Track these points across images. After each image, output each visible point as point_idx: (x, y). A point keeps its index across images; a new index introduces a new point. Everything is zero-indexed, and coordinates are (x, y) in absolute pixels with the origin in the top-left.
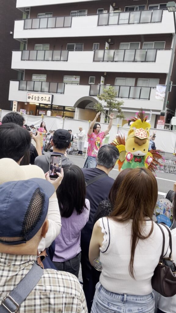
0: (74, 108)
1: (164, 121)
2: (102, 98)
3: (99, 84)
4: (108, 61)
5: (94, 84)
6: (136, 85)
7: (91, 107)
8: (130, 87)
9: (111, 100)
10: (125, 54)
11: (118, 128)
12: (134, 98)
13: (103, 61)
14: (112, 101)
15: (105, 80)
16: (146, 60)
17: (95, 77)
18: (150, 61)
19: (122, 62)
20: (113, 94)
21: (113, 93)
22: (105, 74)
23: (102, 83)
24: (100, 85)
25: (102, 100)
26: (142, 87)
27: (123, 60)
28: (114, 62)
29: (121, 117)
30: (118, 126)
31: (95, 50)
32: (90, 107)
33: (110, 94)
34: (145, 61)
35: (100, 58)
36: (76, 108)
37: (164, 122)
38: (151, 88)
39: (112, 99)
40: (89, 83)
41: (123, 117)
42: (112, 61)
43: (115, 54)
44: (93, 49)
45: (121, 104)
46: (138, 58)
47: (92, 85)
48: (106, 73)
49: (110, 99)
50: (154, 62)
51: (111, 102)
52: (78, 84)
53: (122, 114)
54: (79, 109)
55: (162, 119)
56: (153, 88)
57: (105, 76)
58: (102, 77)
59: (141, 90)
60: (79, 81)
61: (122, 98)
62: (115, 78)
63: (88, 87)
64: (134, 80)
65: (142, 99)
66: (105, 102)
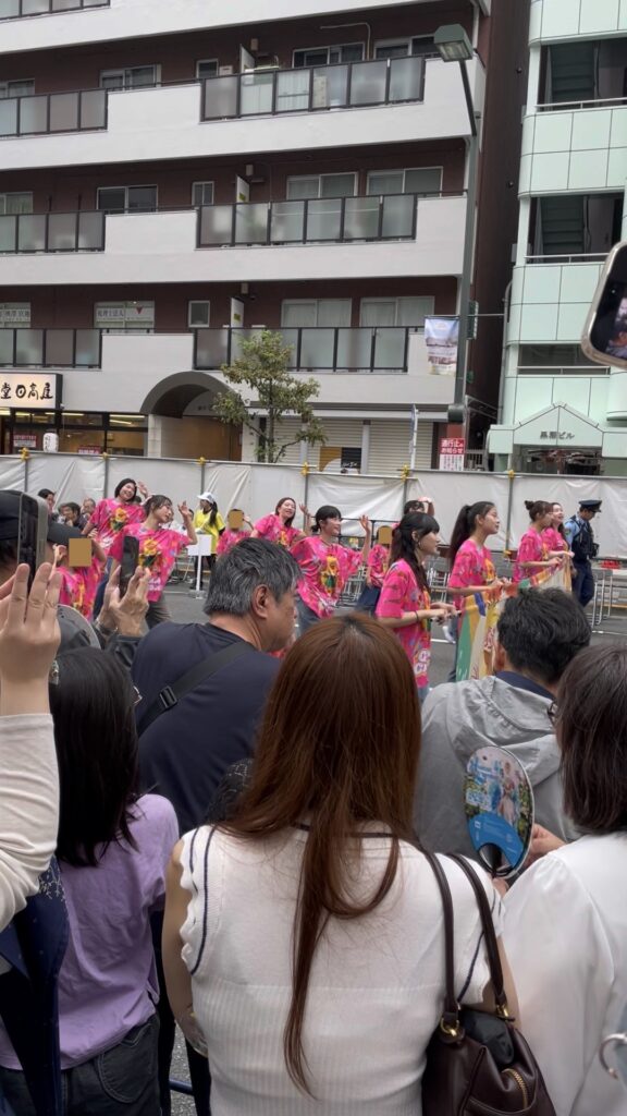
0: (142, 417)
1: (461, 442)
2: (239, 373)
3: (227, 326)
4: (249, 244)
5: (207, 326)
6: (355, 324)
7: (205, 408)
8: (337, 330)
9: (271, 380)
10: (309, 217)
11: (304, 478)
12: (353, 369)
13: (233, 244)
14: (275, 382)
15: (247, 311)
16: (384, 235)
17: (208, 302)
18: (397, 237)
19: (301, 244)
20: (279, 359)
21: (277, 354)
22: (245, 290)
23: (234, 323)
24: (230, 330)
25: (239, 382)
26: (376, 328)
27: (301, 238)
28: (271, 246)
29: (312, 438)
30: (304, 472)
31: (201, 207)
32: (200, 408)
33: (267, 359)
34: (381, 238)
35: (221, 236)
36: (151, 418)
37: (461, 445)
38: (407, 329)
39: (275, 378)
40: (191, 326)
41: (320, 438)
42: (264, 244)
43: (273, 218)
44: (193, 203)
45: (310, 392)
46: (354, 229)
47: (199, 332)
48: (246, 285)
49: (269, 376)
50: (410, 240)
51: (271, 387)
52: (148, 330)
54: (160, 418)
55: (456, 435)
56: (416, 331)
57: (245, 295)
58: (233, 301)
59: (374, 338)
60: (152, 319)
61: (310, 369)
62: (281, 300)
63: (188, 339)
64: (347, 305)
65: (383, 371)
66: (252, 387)
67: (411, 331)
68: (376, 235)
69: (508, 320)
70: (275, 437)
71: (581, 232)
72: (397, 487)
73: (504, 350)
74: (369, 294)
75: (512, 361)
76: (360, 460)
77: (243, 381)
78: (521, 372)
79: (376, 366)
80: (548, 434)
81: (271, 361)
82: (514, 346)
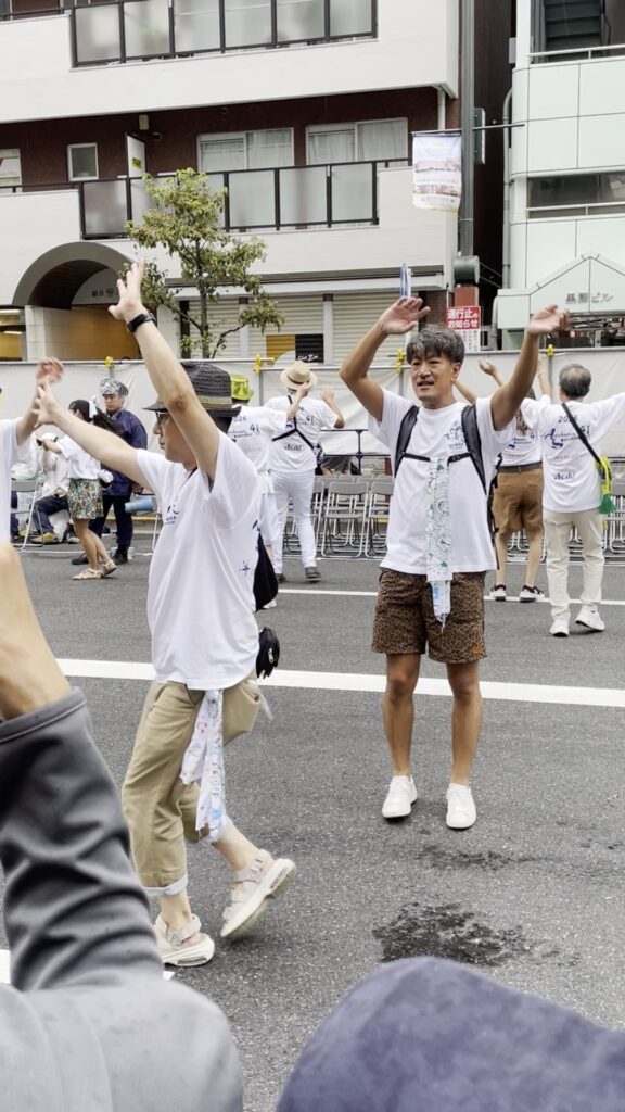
0: (16, 311)
1: (474, 310)
2: (152, 232)
3: (125, 177)
4: (145, 59)
5: (96, 178)
6: (300, 162)
7: (102, 293)
8: (277, 171)
9: (197, 239)
10: (226, 14)
11: (258, 377)
12: (301, 226)
13: (124, 59)
14: (204, 243)
15: (149, 153)
16: (332, 34)
17: (94, 145)
18: (351, 36)
19: (219, 54)
20: (206, 208)
21: (205, 203)
22: (144, 125)
23: (133, 171)
24: (128, 181)
25: (153, 245)
26: (331, 165)
27: (218, 45)
28: (177, 58)
29: (262, 320)
30: (257, 368)
31: (74, 10)
32: (95, 294)
33: (189, 210)
34: (329, 38)
35: (104, 50)
36: (28, 310)
37: (476, 315)
38: (374, 163)
39: (204, 235)
40: (72, 179)
41: (273, 319)
42: (166, 57)
43: (176, 20)
44: (62, 5)
45: (254, 256)
46: (289, 28)
47: (85, 186)
48: (146, 118)
49: (196, 233)
50: (369, 39)
51: (198, 250)
52: (14, 189)
53: (265, 305)
54: (41, 310)
55: (467, 302)
56: (387, 166)
57: (144, 131)
58: (130, 140)
59: (329, 180)
60: (19, 174)
61: (243, 229)
62: (196, 137)
63: (72, 196)
64: (289, 135)
65: (343, 226)
66: (172, 251)
67: (380, 166)
68: (322, 34)
69: (510, 146)
70: (209, 321)
71: (597, 19)
72: (392, 379)
73: (506, 187)
74: (317, 121)
75: (517, 201)
76: (322, 351)
77: (159, 244)
78: (532, 215)
79: (334, 219)
80: (577, 297)
81: (195, 213)
82: (520, 179)
